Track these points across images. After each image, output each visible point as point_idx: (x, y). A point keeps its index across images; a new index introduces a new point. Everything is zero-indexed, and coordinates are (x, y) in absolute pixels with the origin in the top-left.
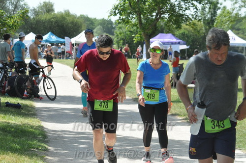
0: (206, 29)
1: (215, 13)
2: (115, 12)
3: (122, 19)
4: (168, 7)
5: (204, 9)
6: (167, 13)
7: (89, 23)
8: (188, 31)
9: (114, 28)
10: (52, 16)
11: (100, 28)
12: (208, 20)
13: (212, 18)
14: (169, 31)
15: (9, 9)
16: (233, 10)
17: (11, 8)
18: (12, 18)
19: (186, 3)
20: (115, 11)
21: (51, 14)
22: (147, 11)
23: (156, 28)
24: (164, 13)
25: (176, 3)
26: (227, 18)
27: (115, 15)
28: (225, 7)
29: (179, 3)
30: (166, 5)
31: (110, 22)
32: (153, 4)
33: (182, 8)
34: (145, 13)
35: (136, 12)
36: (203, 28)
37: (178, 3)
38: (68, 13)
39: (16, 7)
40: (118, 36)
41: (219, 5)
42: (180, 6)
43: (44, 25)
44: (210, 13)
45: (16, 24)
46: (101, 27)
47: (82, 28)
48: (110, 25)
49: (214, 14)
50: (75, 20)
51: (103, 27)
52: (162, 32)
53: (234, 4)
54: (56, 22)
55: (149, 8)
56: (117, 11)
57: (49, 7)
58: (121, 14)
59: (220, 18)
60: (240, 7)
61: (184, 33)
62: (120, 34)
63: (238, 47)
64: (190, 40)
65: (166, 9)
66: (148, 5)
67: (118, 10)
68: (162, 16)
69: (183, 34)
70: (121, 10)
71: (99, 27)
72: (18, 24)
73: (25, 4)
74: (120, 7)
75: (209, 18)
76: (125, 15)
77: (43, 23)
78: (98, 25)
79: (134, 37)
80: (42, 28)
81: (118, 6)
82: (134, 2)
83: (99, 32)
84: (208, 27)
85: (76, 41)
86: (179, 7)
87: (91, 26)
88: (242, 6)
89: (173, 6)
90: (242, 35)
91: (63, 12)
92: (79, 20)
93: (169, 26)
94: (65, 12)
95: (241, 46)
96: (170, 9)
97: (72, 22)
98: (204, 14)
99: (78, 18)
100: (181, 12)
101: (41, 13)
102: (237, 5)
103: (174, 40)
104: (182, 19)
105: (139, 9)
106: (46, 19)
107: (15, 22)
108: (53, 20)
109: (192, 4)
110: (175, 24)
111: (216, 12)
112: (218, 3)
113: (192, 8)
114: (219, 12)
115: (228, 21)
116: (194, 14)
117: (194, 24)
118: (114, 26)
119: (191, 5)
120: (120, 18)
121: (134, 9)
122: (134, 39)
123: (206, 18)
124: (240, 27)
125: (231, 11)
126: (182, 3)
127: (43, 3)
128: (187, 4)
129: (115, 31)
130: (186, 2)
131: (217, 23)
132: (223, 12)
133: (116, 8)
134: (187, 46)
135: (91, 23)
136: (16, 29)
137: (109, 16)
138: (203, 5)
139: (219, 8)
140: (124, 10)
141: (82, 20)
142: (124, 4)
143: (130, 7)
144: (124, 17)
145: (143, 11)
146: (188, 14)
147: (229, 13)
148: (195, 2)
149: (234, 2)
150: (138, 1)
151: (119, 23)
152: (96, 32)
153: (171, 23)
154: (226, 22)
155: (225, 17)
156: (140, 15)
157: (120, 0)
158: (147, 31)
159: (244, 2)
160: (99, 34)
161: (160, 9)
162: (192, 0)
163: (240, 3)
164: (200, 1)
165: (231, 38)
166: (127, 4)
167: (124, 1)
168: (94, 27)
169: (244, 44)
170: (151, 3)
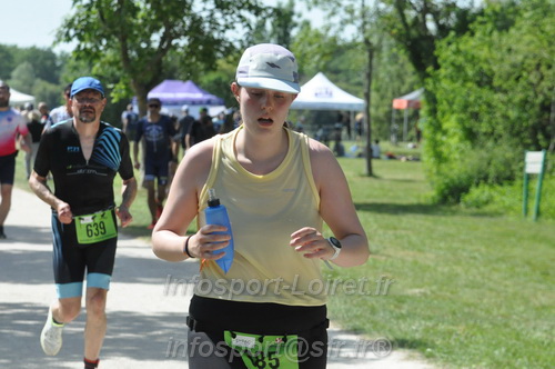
1: (287, 34)
2: (67, 34)
3: (85, 49)
5: (261, 26)
6: (185, 35)
8: (228, 75)
9: (59, 68)
11: (27, 68)
14: (192, 76)
16: (328, 30)
19: (227, 14)
20: (68, 32)
22: (140, 30)
23: (160, 70)
24: (177, 36)
25: (204, 15)
26: (314, 47)
27: (69, 39)
28: (307, 24)
29: (212, 15)
30: (181, 18)
31: (49, 55)
32: (154, 17)
33: (219, 24)
34: (136, 36)
35: (116, 34)
37: (207, 14)
41: (295, 18)
42: (212, 21)
44: (276, 36)
46: (30, 66)
48: (49, 63)
49: (285, 38)
51: (34, 66)
52: (171, 77)
53: (329, 17)
55: (145, 25)
56: (72, 32)
58: (81, 38)
59: (300, 48)
60: (342, 23)
61: (220, 79)
65: (183, 27)
66: (143, 18)
67: (76, 29)
68: (174, 42)
69: (218, 82)
70: (82, 30)
71: (23, 66)
74: (80, 22)
76: (91, 41)
78: (22, 61)
79: (111, 90)
81: (73, 20)
82: (111, 12)
83: (24, 77)
86: (210, 22)
87: (7, 63)
88: (347, 21)
89: (197, 21)
90: (344, 85)
93: (189, 65)
95: (346, 108)
96: (190, 27)
98: (263, 38)
100: (216, 35)
102: (336, 20)
103: (198, 95)
104: (218, 50)
105: (122, 28)
109: (240, 16)
110: (203, 61)
111: (289, 35)
112: (292, 13)
113: (239, 26)
114: (294, 32)
115: (317, 53)
116: (244, 39)
118: (58, 63)
119: (238, 19)
120: (79, 46)
121: (111, 26)
122: (112, 95)
124: (342, 67)
125: (323, 32)
126: (218, 15)
128: (228, 17)
129: (63, 75)
130: (225, 11)
132: (306, 35)
133: (70, 24)
134: (227, 107)
135: (5, 57)
137: (55, 43)
138: (265, 19)
139: (295, 25)
140: (88, 28)
142: (88, 16)
143: (101, 24)
144: (89, 46)
145: (131, 32)
146: (231, 40)
147: (318, 35)
148: (245, 13)
149: (329, 11)
150: (119, 10)
151: (78, 58)
152: (18, 78)
153: (194, 59)
154: (313, 57)
155: (310, 44)
156: (123, 40)
157: (79, 7)
158: (140, 76)
159: (351, 11)
160: (25, 82)
161: (169, 26)
162: (239, 8)
163: (342, 15)
164: (257, 10)
165: (324, 91)
166: (95, 16)
167: (89, 10)
168: (12, 66)
169: (351, 105)
170: (149, 14)
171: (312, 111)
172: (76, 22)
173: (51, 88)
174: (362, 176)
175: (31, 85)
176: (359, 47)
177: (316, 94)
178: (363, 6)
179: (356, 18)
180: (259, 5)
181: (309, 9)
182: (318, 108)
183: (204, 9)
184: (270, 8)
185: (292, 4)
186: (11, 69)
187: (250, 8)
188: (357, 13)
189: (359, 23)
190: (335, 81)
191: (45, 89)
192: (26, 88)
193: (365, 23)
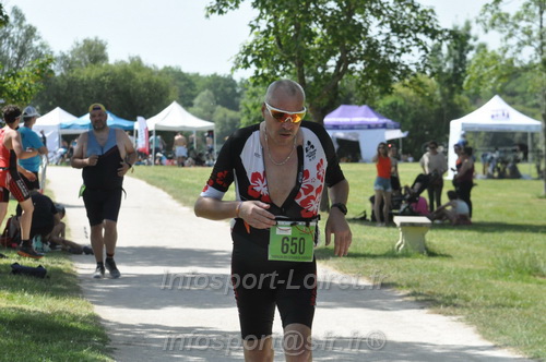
0: (443, 95)
1: (463, 58)
2: (245, 61)
3: (262, 75)
4: (364, 47)
5: (437, 49)
6: (361, 59)
7: (183, 84)
8: (404, 99)
9: (239, 95)
10: (102, 71)
11: (208, 96)
12: (447, 74)
13: (455, 69)
14: (366, 100)
15: (7, 57)
16: (505, 52)
17: (12, 54)
18: (18, 76)
19: (403, 37)
20: (246, 58)
21: (100, 66)
22: (316, 56)
23: (336, 94)
24: (354, 60)
25: (381, 38)
26: (491, 69)
27: (247, 65)
28: (483, 46)
29: (388, 38)
30: (357, 43)
31: (229, 82)
32: (330, 42)
33: (395, 48)
34: (313, 61)
35: (292, 59)
36: (438, 93)
37: (383, 37)
38: (137, 64)
39: (23, 52)
40: (249, 112)
41: (471, 42)
42: (388, 45)
43: (87, 91)
44: (452, 59)
45: (26, 89)
46: (211, 93)
47: (170, 97)
48: (230, 89)
49: (460, 61)
50: (155, 78)
51: (216, 93)
52: (347, 102)
53: (506, 39)
54: (112, 84)
55: (321, 50)
57: (95, 52)
58: (259, 64)
59: (477, 69)
60: (519, 45)
61: (396, 103)
62: (255, 107)
63: (513, 133)
64: (409, 119)
65: (359, 51)
66: (319, 43)
67: (253, 55)
68: (350, 66)
69: (393, 106)
70: (260, 56)
71: (205, 93)
72: (30, 89)
73: (43, 46)
74: (257, 48)
75: (449, 70)
76: (269, 68)
77: (84, 86)
78: (204, 89)
80: (82, 98)
81: (251, 46)
82: (288, 37)
83: (205, 104)
84: (447, 90)
85: (156, 125)
86: (386, 46)
87: (189, 91)
88: (525, 43)
89: (373, 45)
90: (521, 107)
91: (128, 61)
92: (161, 79)
93: (364, 89)
94: (132, 60)
95: (523, 130)
96: (366, 51)
97: (148, 84)
98: (439, 62)
99: (160, 73)
100: (391, 58)
101: (80, 63)
102: (513, 41)
103: (374, 119)
104: (394, 73)
105: (299, 53)
106: (89, 78)
107: (24, 85)
108: (107, 79)
109: (416, 40)
110: (379, 84)
111: (465, 57)
112: (468, 37)
113: (415, 49)
114: (470, 56)
115: (494, 75)
116: (420, 61)
117: (420, 84)
118: (238, 90)
119: (414, 43)
120: (257, 72)
121: (288, 52)
123: (444, 70)
124: (518, 89)
125: (500, 54)
126: (394, 38)
127: (81, 43)
128: (404, 40)
129: (242, 101)
130: (401, 35)
131: (470, 80)
132: (483, 57)
133: (248, 51)
134: (403, 131)
135: (187, 85)
136: (26, 100)
137: (233, 69)
138: (441, 41)
139: (471, 48)
140: (265, 55)
141: (169, 79)
142: (266, 42)
143: (279, 50)
144: (266, 71)
145: (308, 57)
146: (407, 63)
147: (494, 58)
148: (421, 36)
149: (507, 33)
150: (296, 36)
151: (256, 84)
152: (200, 105)
153: (370, 83)
154: (490, 79)
155: (487, 67)
156: (300, 65)
157: (256, 33)
158: (316, 101)
159: (529, 33)
160: (206, 109)
161: (345, 51)
162: (415, 31)
163: (520, 36)
164: (433, 33)
165: (500, 113)
166: (272, 42)
167: (267, 36)
168: (194, 93)
169: (528, 127)
170: (325, 39)
171: (488, 133)
172: (254, 49)
173: (231, 114)
174: (541, 198)
175: (212, 112)
176: (537, 68)
177: (493, 117)
178: (541, 27)
179: (534, 40)
180: (436, 28)
181: (486, 31)
182: (494, 130)
183: (381, 33)
184: (446, 30)
185: (468, 27)
186: (193, 97)
187: (427, 31)
188: (535, 34)
189: (537, 44)
190: (511, 104)
191: (225, 116)
192: (206, 114)
193: (543, 44)
